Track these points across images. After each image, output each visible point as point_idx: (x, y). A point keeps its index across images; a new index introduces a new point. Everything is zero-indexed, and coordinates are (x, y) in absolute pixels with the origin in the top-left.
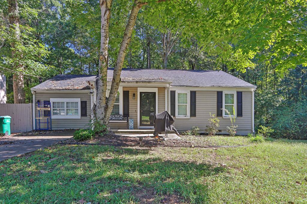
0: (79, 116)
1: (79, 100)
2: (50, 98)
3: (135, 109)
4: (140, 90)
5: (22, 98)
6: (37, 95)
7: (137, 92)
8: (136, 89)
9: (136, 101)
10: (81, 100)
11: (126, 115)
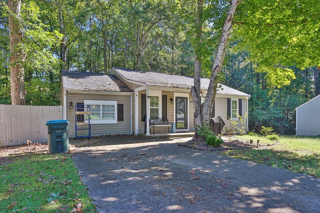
0: (115, 121)
1: (115, 103)
2: (85, 100)
3: (172, 113)
4: (176, 95)
5: (23, 98)
6: (68, 95)
7: (173, 96)
8: (172, 93)
9: (172, 105)
10: (117, 102)
11: (165, 119)
